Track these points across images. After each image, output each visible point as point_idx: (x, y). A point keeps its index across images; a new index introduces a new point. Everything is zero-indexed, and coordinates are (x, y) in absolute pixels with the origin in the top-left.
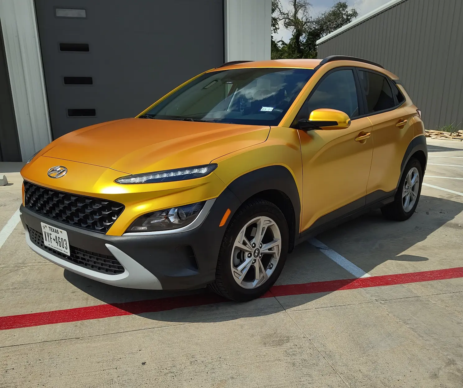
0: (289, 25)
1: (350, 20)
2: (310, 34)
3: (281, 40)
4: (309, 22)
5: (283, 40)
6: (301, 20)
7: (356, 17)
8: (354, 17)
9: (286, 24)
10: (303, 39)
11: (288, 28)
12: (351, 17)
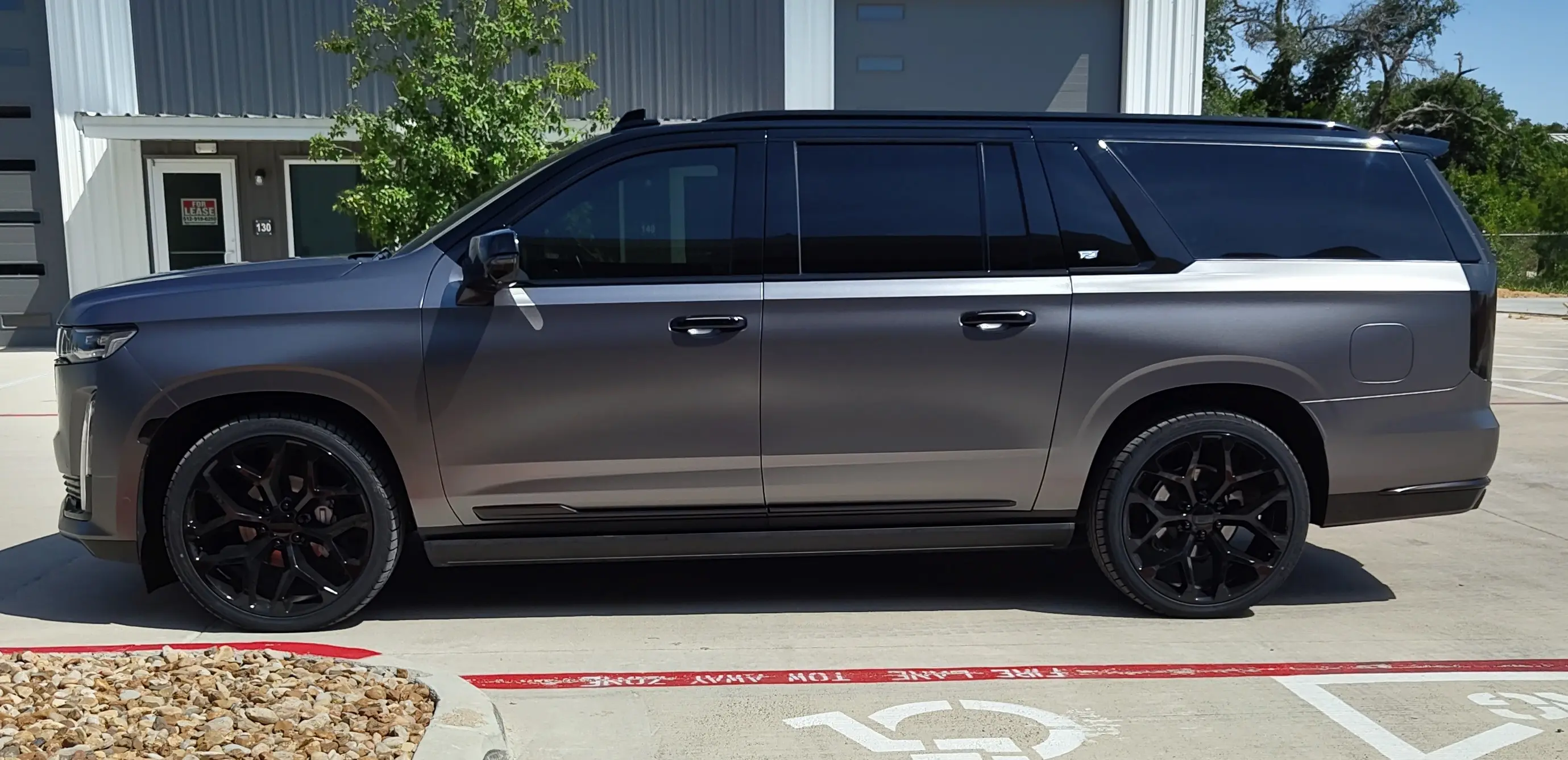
0: (1256, 39)
1: (1438, 23)
2: (1322, 58)
3: (1243, 65)
4: (1315, 29)
5: (1249, 67)
6: (1295, 24)
7: (1455, 15)
8: (1448, 16)
9: (1251, 36)
10: (1300, 72)
11: (1255, 48)
12: (1439, 15)
